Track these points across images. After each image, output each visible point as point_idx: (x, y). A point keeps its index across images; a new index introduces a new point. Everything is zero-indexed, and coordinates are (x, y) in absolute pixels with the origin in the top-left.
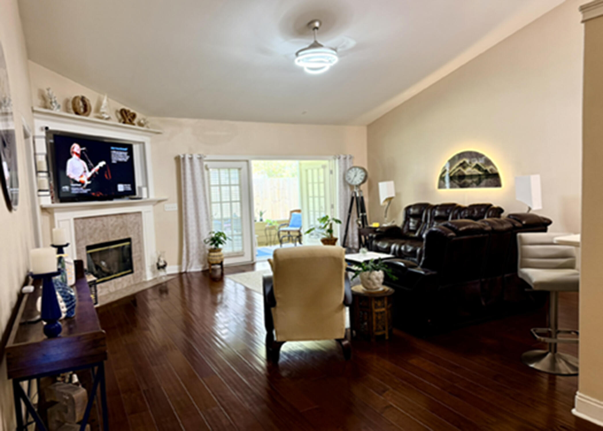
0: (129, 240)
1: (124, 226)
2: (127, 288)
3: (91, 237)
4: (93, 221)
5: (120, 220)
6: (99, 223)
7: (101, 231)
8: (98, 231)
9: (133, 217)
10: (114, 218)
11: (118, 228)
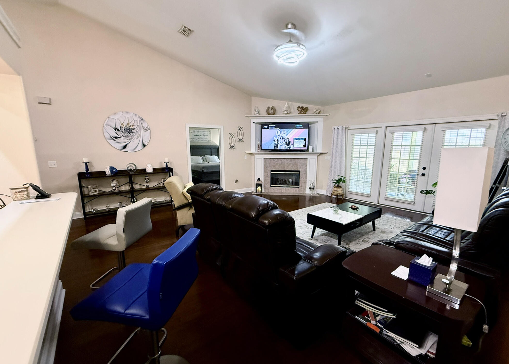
0: (299, 171)
1: (295, 164)
2: (293, 193)
3: (274, 167)
4: (276, 160)
5: (293, 161)
6: (280, 161)
7: (280, 165)
8: (278, 165)
9: (302, 161)
10: (289, 160)
11: (292, 165)
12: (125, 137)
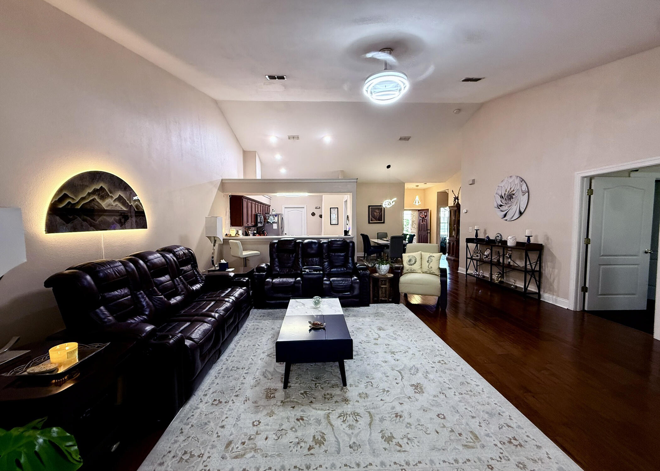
12: (511, 205)
